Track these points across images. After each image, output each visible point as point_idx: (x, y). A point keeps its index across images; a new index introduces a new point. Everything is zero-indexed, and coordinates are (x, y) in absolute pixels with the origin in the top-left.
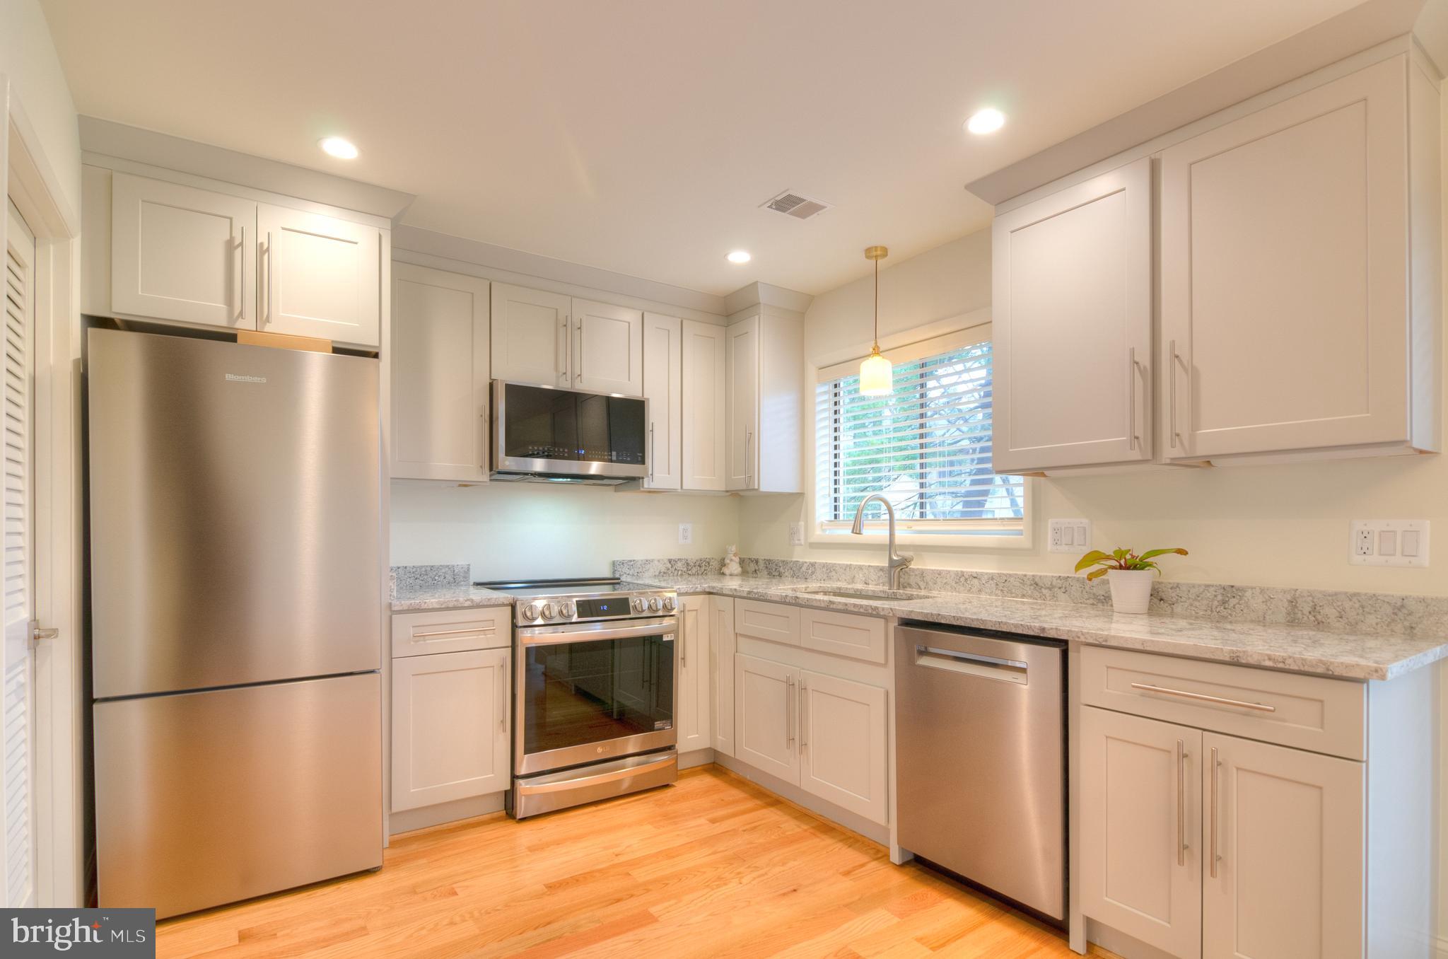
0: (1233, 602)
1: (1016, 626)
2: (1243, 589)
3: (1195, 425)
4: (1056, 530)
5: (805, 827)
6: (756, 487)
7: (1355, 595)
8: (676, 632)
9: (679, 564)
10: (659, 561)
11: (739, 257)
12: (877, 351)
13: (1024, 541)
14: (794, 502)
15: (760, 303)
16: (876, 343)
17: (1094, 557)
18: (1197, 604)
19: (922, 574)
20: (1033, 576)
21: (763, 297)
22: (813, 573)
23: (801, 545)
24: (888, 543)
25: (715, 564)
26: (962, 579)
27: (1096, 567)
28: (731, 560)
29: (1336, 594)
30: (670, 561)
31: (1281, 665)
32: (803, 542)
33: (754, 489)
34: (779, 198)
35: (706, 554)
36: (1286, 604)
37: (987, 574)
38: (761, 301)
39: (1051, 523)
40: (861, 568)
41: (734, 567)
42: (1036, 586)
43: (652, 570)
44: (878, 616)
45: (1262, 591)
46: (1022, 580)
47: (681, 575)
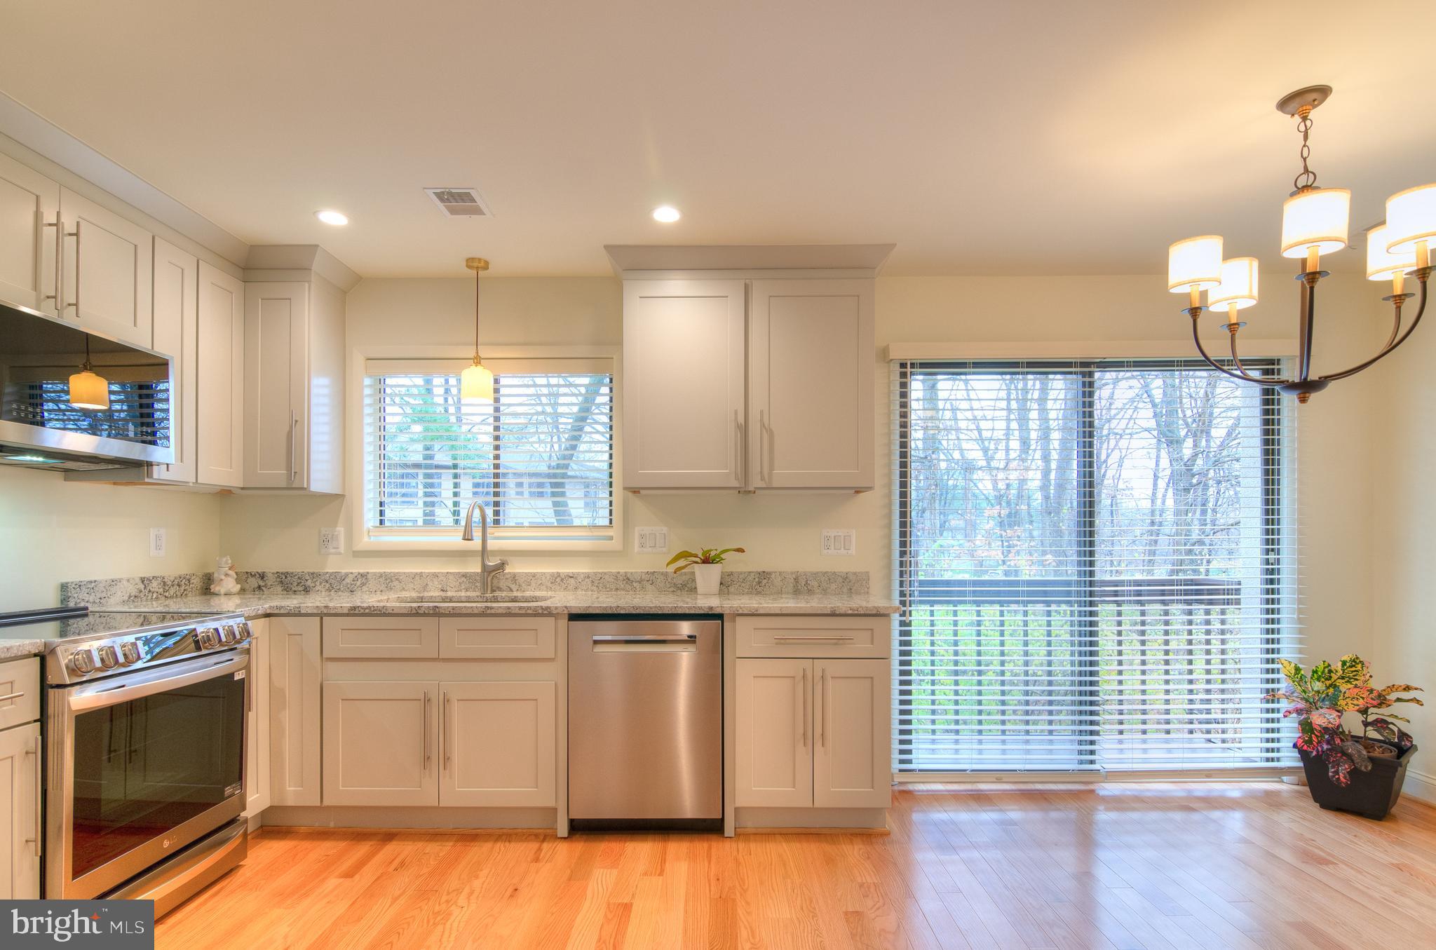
0: (765, 581)
1: (689, 608)
2: (770, 573)
3: (771, 468)
4: (642, 536)
6: (305, 486)
7: (826, 573)
8: (247, 668)
9: (155, 584)
10: (128, 581)
11: (333, 218)
12: (477, 360)
13: (616, 544)
16: (477, 353)
17: (684, 555)
19: (514, 577)
20: (626, 573)
21: (317, 265)
22: (363, 584)
23: (340, 554)
24: (480, 548)
25: (196, 582)
26: (558, 580)
27: (681, 563)
28: (227, 575)
29: (818, 573)
30: (143, 580)
31: (856, 612)
32: (342, 550)
33: (303, 489)
34: (453, 191)
35: (183, 569)
36: (793, 581)
37: (583, 573)
38: (315, 267)
39: (637, 531)
40: (436, 575)
41: (230, 584)
42: (628, 581)
43: (119, 593)
45: (780, 573)
46: (616, 576)
47: (157, 598)
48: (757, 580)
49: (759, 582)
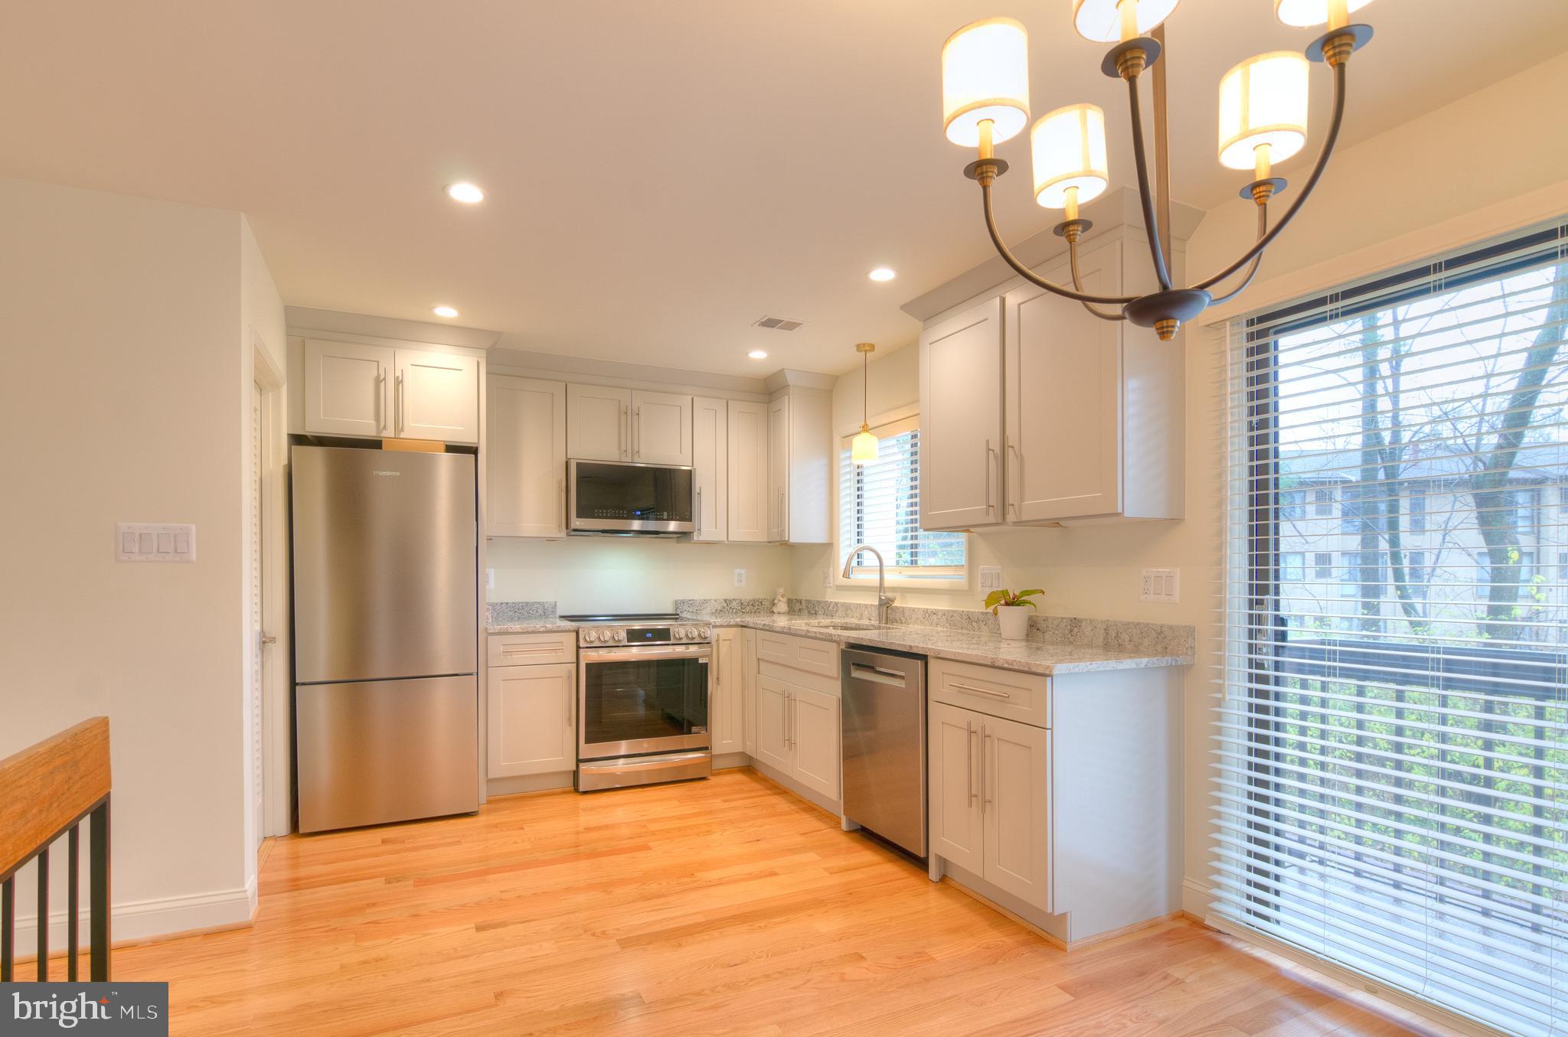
0: (1076, 630)
1: (899, 645)
2: (1080, 621)
4: (982, 575)
5: (793, 808)
6: (788, 539)
7: (1139, 624)
8: (710, 656)
9: (734, 604)
10: (715, 601)
11: (758, 355)
12: (865, 428)
13: (964, 584)
14: (826, 549)
15: (788, 385)
16: (865, 422)
17: (993, 597)
18: (1057, 632)
19: (903, 610)
20: (968, 612)
21: (791, 379)
22: (837, 611)
23: (831, 587)
24: (878, 585)
25: (767, 604)
26: (927, 615)
28: (779, 601)
29: (1129, 623)
30: (725, 601)
31: (1011, 667)
32: (832, 585)
33: (786, 541)
34: (763, 320)
35: (760, 596)
36: (1103, 631)
37: (942, 610)
38: (790, 384)
39: (979, 570)
40: (866, 606)
41: (782, 606)
43: (709, 608)
44: (832, 641)
45: (1092, 621)
46: (963, 615)
47: (736, 612)
48: (1069, 627)
49: (1071, 631)
